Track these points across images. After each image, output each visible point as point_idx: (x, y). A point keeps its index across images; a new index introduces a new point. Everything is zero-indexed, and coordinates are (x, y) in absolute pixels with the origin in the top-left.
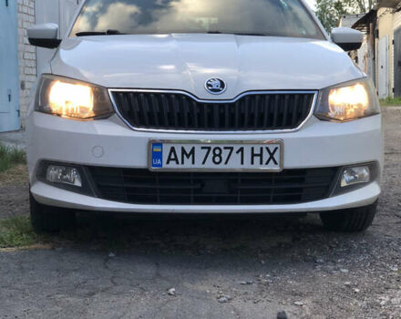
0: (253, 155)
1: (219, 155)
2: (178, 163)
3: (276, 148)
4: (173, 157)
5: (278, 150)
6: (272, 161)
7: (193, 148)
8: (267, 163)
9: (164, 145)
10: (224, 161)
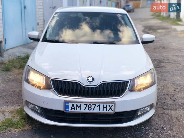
0: (103, 107)
1: (91, 107)
2: (75, 110)
3: (112, 105)
4: (73, 107)
5: (113, 106)
6: (110, 109)
7: (81, 105)
8: (109, 110)
9: (70, 103)
10: (92, 109)
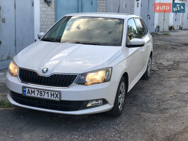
0: (51, 95)
1: (42, 93)
2: (30, 94)
3: (58, 94)
4: (29, 92)
6: (57, 97)
7: (34, 90)
8: (55, 98)
9: (26, 88)
10: (43, 95)
